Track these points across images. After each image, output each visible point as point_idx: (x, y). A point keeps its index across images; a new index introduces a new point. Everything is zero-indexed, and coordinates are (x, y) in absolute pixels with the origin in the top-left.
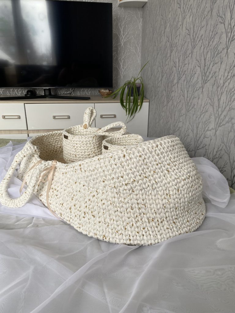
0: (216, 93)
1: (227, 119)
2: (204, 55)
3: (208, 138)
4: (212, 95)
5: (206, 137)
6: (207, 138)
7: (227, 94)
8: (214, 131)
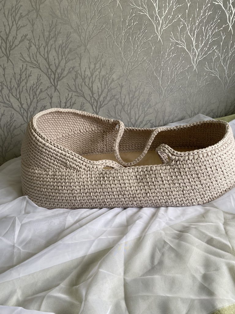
0: (83, 83)
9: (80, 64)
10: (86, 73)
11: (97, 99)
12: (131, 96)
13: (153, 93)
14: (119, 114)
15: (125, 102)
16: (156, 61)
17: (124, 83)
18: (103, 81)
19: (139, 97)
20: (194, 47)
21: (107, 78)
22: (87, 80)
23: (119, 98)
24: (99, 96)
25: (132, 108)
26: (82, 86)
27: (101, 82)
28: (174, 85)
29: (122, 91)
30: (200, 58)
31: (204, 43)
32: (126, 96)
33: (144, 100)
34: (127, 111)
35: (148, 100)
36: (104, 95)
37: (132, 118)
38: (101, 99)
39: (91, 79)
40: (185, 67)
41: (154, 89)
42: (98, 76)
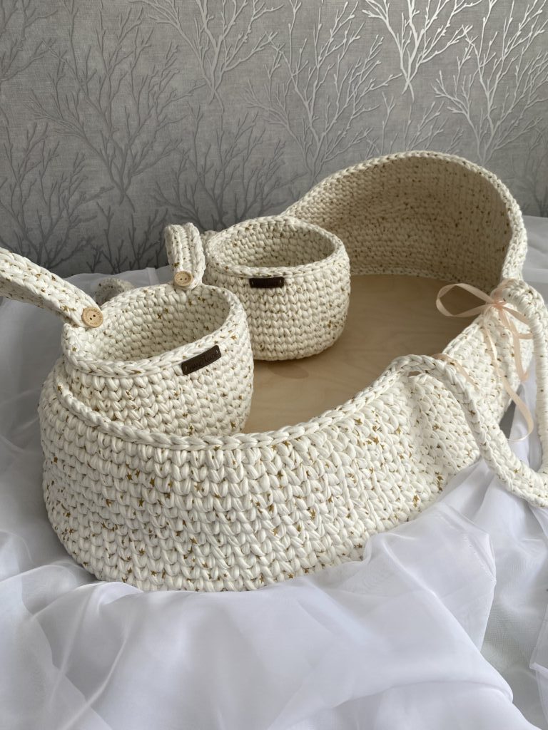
1: (158, 148)
3: (95, 217)
5: (80, 221)
6: (87, 220)
7: (136, 91)
8: (116, 192)
9: (71, 33)
10: (92, 64)
11: (123, 148)
12: (224, 147)
13: (287, 143)
14: (188, 197)
15: (209, 163)
16: (301, 50)
17: (205, 108)
18: (144, 95)
19: (249, 154)
20: (410, 21)
21: (156, 88)
22: (93, 85)
23: (189, 150)
24: (131, 139)
25: (227, 184)
26: (77, 103)
27: (136, 95)
28: (348, 128)
29: (199, 130)
30: (423, 57)
31: (437, 12)
32: (210, 146)
33: (261, 163)
34: (213, 190)
35: (272, 165)
36: (144, 137)
37: (227, 213)
38: (137, 147)
39: (106, 86)
40: (382, 79)
41: (291, 133)
42: (127, 76)
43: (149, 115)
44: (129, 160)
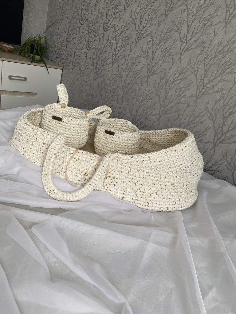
2: (153, 50)
3: (151, 121)
4: (159, 87)
5: (147, 120)
6: (149, 120)
7: (176, 90)
8: (158, 116)
43: (176, 99)
44: (166, 109)
